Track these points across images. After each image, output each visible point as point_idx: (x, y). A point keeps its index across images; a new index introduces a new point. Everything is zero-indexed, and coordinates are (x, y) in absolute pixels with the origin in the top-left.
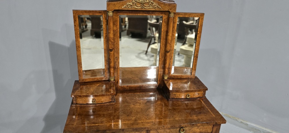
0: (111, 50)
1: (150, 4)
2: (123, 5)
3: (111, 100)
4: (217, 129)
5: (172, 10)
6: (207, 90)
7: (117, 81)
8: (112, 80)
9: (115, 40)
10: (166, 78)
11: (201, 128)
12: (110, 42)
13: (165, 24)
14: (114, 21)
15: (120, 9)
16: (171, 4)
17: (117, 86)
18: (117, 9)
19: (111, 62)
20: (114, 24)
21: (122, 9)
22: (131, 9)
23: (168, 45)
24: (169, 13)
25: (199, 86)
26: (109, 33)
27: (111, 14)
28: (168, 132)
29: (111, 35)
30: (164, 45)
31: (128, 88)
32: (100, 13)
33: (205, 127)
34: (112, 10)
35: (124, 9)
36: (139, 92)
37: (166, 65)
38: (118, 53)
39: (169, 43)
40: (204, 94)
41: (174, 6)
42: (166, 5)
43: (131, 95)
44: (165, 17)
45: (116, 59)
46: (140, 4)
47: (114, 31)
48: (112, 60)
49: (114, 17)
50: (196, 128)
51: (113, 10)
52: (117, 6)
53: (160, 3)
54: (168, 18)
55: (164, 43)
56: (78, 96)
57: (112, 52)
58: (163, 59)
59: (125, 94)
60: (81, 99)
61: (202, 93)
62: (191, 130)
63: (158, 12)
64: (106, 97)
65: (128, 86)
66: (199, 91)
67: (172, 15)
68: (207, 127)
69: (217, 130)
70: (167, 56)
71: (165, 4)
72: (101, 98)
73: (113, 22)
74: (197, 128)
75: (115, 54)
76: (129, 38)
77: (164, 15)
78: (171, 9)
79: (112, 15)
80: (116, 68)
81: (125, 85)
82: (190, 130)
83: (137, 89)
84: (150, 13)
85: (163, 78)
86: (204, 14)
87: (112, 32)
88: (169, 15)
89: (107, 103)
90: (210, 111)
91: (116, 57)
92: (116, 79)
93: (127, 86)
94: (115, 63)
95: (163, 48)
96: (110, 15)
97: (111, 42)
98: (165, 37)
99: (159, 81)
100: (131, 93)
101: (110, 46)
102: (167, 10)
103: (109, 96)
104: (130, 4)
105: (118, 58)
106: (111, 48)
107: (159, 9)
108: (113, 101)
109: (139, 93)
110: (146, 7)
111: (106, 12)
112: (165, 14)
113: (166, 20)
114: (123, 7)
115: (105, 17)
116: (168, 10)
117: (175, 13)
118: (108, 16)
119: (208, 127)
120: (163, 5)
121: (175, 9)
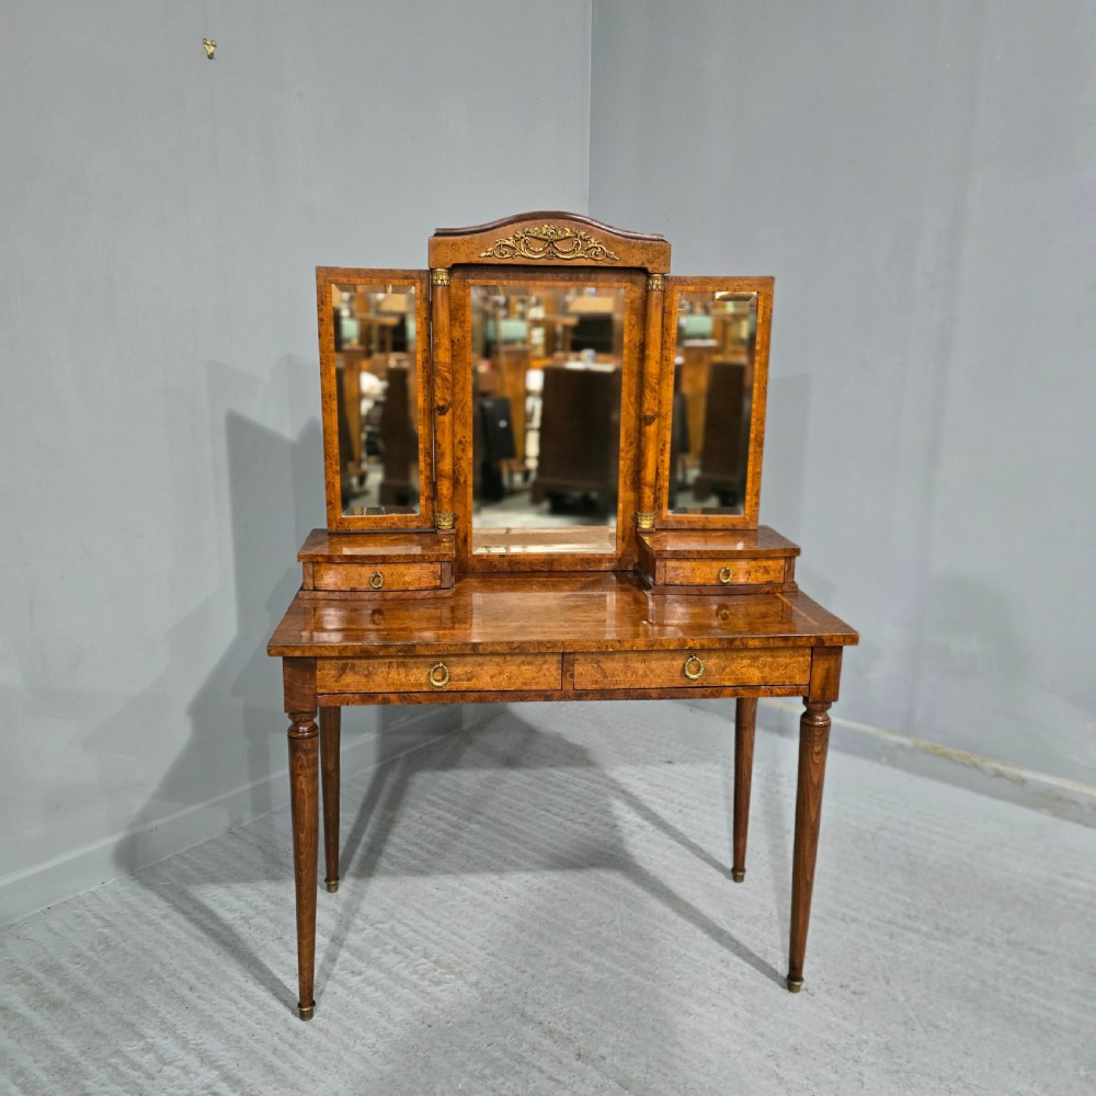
0: (443, 410)
1: (578, 244)
2: (483, 247)
3: (438, 582)
4: (828, 670)
5: (655, 265)
6: (799, 553)
7: (462, 535)
8: (446, 525)
9: (458, 376)
10: (646, 524)
11: (764, 666)
12: (439, 381)
13: (634, 317)
14: (453, 305)
15: (474, 259)
16: (651, 245)
17: (463, 556)
18: (463, 260)
19: (442, 455)
20: (453, 318)
21: (481, 261)
22: (510, 261)
23: (648, 394)
24: (641, 278)
26: (436, 346)
27: (442, 277)
28: (640, 672)
29: (443, 356)
30: (633, 399)
31: (506, 563)
32: (406, 278)
33: (781, 660)
34: (447, 263)
35: (486, 262)
37: (642, 473)
38: (467, 425)
39: (651, 386)
40: (789, 570)
41: (660, 248)
42: (633, 247)
44: (633, 292)
45: (461, 447)
46: (544, 243)
47: (452, 341)
48: (446, 448)
49: (453, 291)
50: (746, 662)
51: (449, 266)
52: (462, 250)
53: (613, 240)
54: (646, 295)
55: (634, 388)
56: (322, 556)
57: (447, 418)
58: (632, 453)
60: (331, 572)
61: (779, 567)
62: (727, 670)
63: (607, 275)
64: (422, 569)
65: (504, 556)
66: (766, 556)
67: (657, 283)
68: (788, 661)
69: (827, 676)
70: (645, 436)
71: (630, 242)
72: (402, 568)
73: (451, 311)
74: (750, 665)
75: (456, 429)
77: (628, 287)
78: (650, 262)
79: (445, 282)
80: (458, 481)
82: (724, 668)
83: (539, 571)
84: (578, 280)
85: (637, 525)
86: (772, 279)
87: (445, 342)
88: (647, 285)
89: (425, 593)
90: (803, 614)
91: (460, 442)
92: (460, 522)
93: (500, 556)
94: (455, 461)
95: (630, 406)
96: (439, 282)
97: (444, 379)
98: (635, 368)
99: (623, 541)
101: (438, 394)
102: (636, 263)
103: (431, 562)
104: (508, 243)
105: (466, 446)
106: (441, 403)
107: (607, 260)
108: (445, 585)
110: (563, 253)
111: (425, 275)
112: (633, 282)
113: (637, 303)
114: (483, 254)
115: (424, 291)
116: (643, 264)
117: (665, 278)
118: (432, 286)
119: (793, 660)
120: (621, 248)
121: (667, 263)
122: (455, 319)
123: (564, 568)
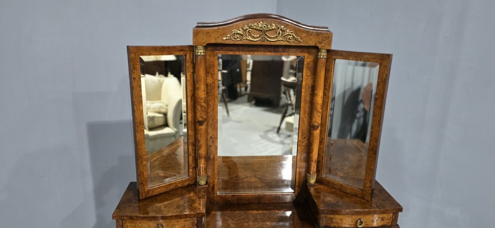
0: (201, 123)
1: (279, 33)
2: (225, 34)
5: (322, 45)
6: (401, 210)
7: (211, 185)
8: (203, 182)
9: (210, 103)
10: (312, 181)
12: (199, 107)
13: (309, 72)
14: (207, 65)
15: (219, 41)
16: (321, 33)
17: (212, 196)
18: (213, 41)
19: (201, 146)
20: (207, 72)
21: (223, 42)
22: (240, 43)
23: (316, 114)
24: (315, 51)
25: (383, 200)
26: (198, 88)
27: (200, 51)
29: (202, 94)
30: (306, 115)
31: (235, 199)
32: (182, 50)
34: (203, 43)
35: (226, 43)
36: (258, 210)
37: (311, 154)
38: (215, 129)
39: (317, 110)
40: (395, 219)
41: (327, 36)
42: (311, 35)
43: (240, 216)
44: (308, 59)
45: (211, 140)
46: (259, 32)
47: (207, 85)
48: (202, 142)
49: (208, 57)
51: (205, 45)
52: (212, 36)
53: (300, 30)
54: (316, 61)
55: (308, 109)
56: (126, 216)
57: (203, 127)
58: (305, 142)
59: (228, 212)
60: (132, 224)
61: (389, 217)
63: (295, 50)
64: (185, 221)
65: (234, 196)
66: (383, 213)
67: (323, 55)
70: (313, 136)
71: (309, 32)
73: (206, 68)
75: (209, 131)
76: (251, 106)
77: (306, 55)
78: (320, 43)
79: (202, 54)
80: (210, 158)
81: (229, 194)
83: (253, 203)
84: (278, 52)
85: (306, 181)
87: (202, 87)
88: (317, 55)
91: (211, 137)
92: (210, 181)
93: (232, 196)
94: (208, 148)
95: (305, 119)
96: (199, 54)
97: (202, 106)
98: (308, 99)
99: (299, 187)
100: (240, 210)
101: (198, 114)
102: (312, 44)
103: (192, 218)
104: (239, 32)
105: (214, 139)
106: (200, 119)
107: (296, 42)
109: (256, 212)
110: (271, 38)
111: (192, 48)
112: (309, 53)
113: (311, 64)
114: (224, 39)
115: (192, 57)
116: (316, 44)
117: (329, 51)
118: (196, 56)
120: (304, 35)
121: (330, 43)
122: (209, 73)
123: (267, 202)
